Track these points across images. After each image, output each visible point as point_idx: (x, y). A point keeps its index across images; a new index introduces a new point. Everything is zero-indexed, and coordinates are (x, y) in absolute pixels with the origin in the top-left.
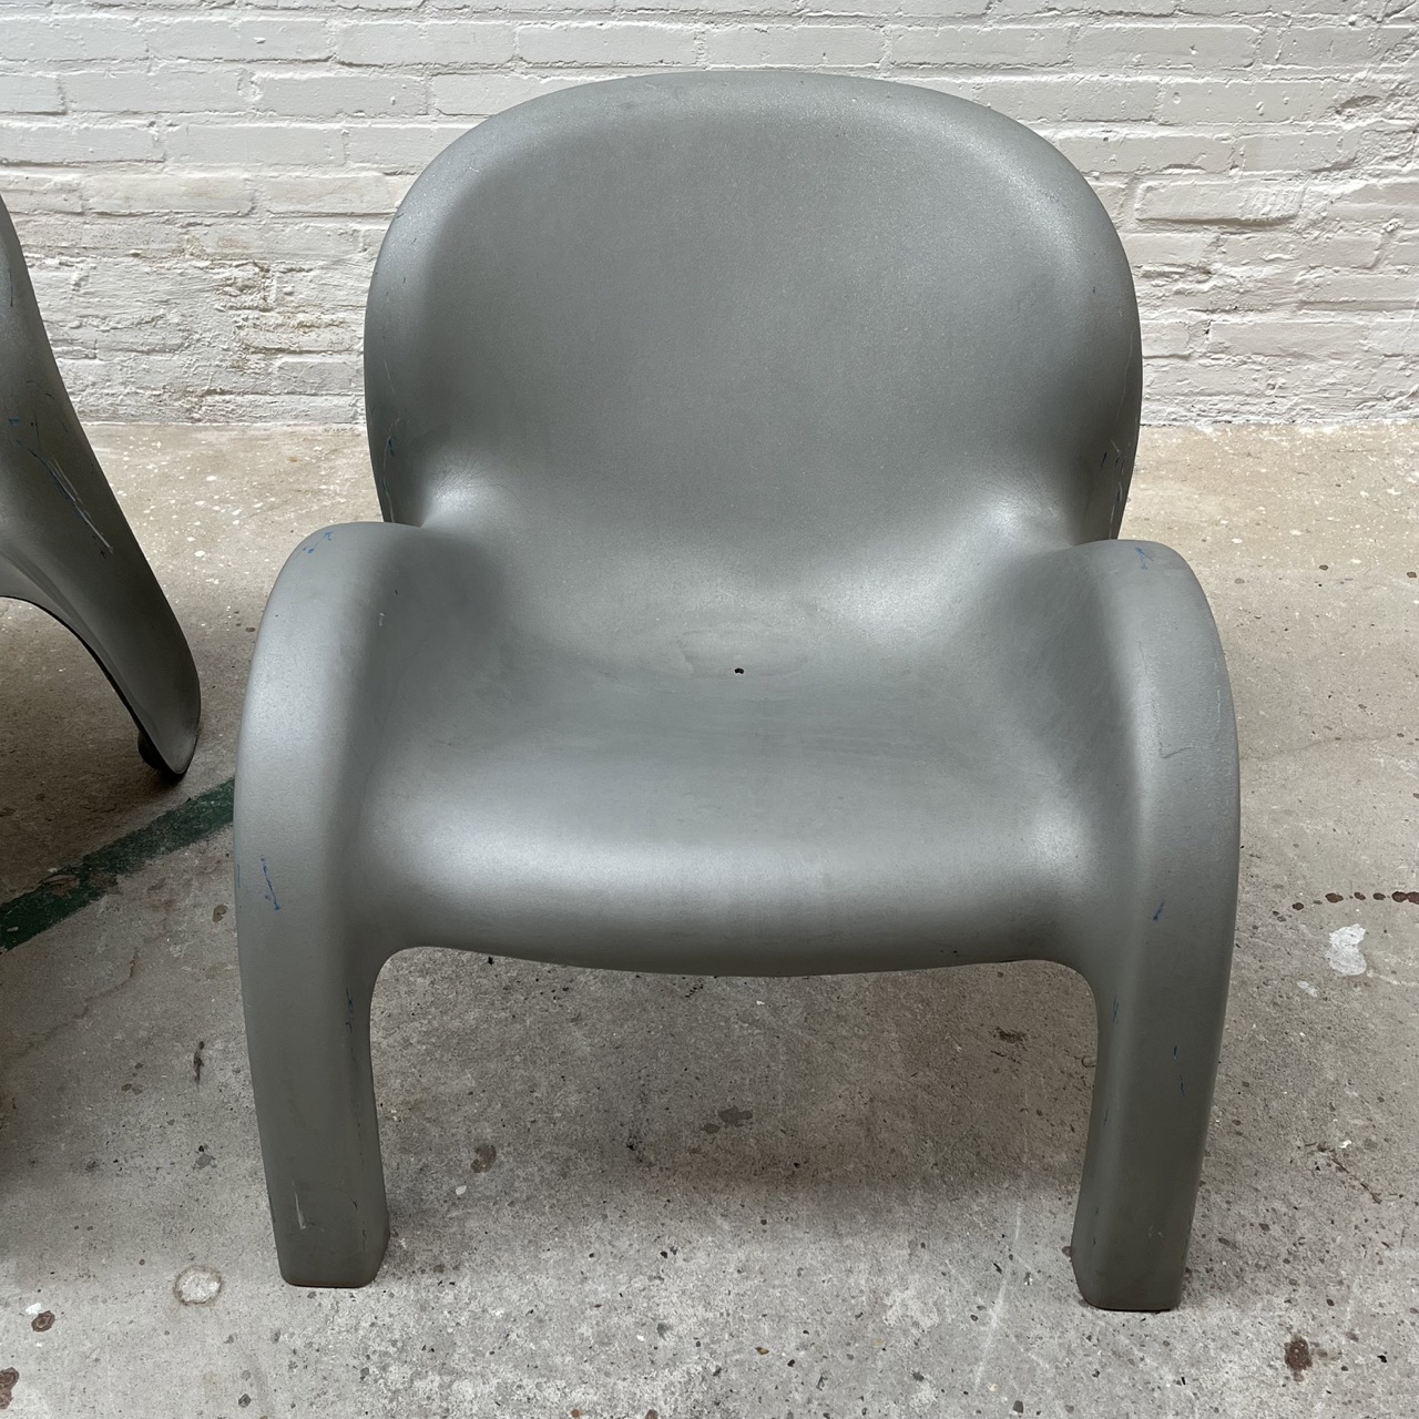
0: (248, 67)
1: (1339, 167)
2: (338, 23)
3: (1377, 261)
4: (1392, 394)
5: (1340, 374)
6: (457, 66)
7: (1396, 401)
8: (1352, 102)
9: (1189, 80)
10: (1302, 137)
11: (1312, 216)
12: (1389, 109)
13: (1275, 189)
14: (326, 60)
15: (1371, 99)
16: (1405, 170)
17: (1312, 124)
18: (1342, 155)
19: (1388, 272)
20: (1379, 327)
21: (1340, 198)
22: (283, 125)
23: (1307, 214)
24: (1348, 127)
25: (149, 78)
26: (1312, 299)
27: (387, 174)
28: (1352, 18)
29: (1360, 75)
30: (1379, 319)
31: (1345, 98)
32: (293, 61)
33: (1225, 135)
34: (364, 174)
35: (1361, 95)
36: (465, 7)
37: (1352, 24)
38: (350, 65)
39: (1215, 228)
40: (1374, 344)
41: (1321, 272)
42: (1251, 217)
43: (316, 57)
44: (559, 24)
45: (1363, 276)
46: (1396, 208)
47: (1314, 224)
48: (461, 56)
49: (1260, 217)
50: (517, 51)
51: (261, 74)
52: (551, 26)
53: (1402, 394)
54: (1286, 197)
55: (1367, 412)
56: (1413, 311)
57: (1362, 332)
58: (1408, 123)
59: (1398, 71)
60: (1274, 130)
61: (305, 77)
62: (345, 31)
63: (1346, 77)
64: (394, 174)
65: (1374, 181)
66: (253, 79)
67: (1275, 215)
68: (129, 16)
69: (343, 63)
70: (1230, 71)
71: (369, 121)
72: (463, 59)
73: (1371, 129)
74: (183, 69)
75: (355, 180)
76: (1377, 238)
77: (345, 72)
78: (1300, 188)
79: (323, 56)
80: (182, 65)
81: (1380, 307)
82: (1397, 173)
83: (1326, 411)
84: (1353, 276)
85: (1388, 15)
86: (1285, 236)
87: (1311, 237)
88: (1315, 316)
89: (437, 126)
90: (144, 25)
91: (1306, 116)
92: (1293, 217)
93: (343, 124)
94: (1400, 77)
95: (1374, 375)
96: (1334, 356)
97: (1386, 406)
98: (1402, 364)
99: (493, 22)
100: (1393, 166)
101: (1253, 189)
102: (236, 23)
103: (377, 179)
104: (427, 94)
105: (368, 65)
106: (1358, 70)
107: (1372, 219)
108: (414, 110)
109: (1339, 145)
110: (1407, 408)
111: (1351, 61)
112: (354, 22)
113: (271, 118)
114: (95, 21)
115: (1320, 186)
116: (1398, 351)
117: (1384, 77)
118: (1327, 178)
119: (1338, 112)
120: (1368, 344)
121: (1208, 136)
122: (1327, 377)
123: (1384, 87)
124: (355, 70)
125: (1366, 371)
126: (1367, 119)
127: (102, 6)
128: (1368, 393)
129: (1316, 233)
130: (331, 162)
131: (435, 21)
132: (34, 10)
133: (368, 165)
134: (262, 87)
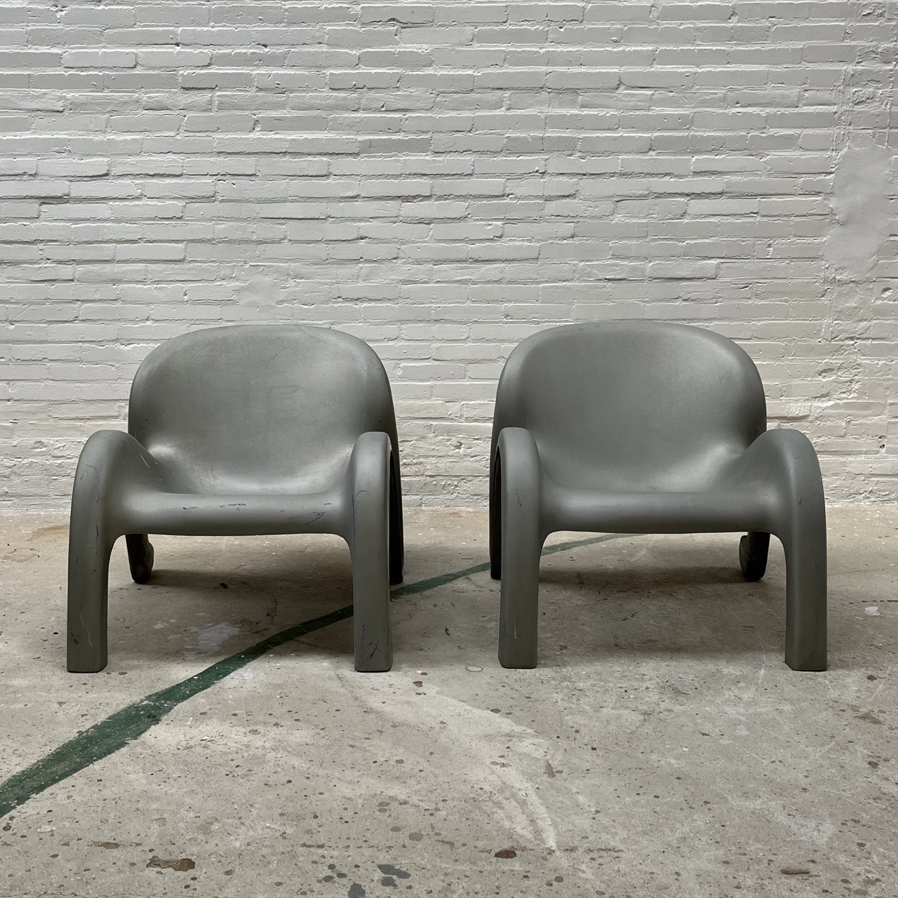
0: (399, 363)
1: (823, 396)
2: (434, 345)
3: (845, 434)
4: (862, 492)
5: (838, 483)
6: (478, 360)
7: (864, 495)
8: (825, 371)
9: (760, 363)
10: (807, 384)
11: (816, 415)
12: (839, 373)
13: (800, 404)
14: (429, 359)
15: (831, 370)
16: (850, 397)
17: (810, 379)
18: (824, 391)
19: (849, 439)
20: (851, 462)
21: (826, 408)
22: (409, 383)
23: (813, 415)
24: (824, 380)
26: (821, 450)
27: (446, 402)
28: (819, 340)
29: (826, 361)
30: (850, 459)
31: (821, 369)
32: (415, 359)
33: (777, 383)
34: (438, 402)
35: (827, 368)
36: (483, 338)
37: (820, 342)
38: (438, 360)
39: (778, 420)
40: (850, 469)
41: (823, 438)
42: (792, 415)
43: (425, 358)
45: (841, 440)
46: (849, 412)
47: (817, 418)
48: (480, 356)
49: (795, 416)
50: (501, 355)
51: (403, 364)
53: (866, 491)
54: (804, 408)
55: (853, 500)
56: (864, 455)
57: (844, 464)
58: (848, 379)
59: (839, 359)
60: (796, 382)
61: (420, 365)
62: (438, 348)
63: (820, 361)
64: (449, 402)
65: (838, 401)
66: (400, 366)
67: (801, 415)
69: (435, 360)
70: (777, 359)
71: (442, 382)
72: (480, 358)
73: (832, 381)
75: (434, 404)
76: (844, 424)
77: (435, 363)
78: (810, 404)
79: (427, 357)
81: (849, 454)
82: (847, 398)
83: (835, 499)
84: (836, 440)
85: (832, 339)
86: (806, 424)
87: (817, 424)
88: (824, 458)
89: (468, 383)
91: (808, 376)
92: (808, 416)
93: (432, 382)
94: (841, 362)
95: (852, 483)
96: (835, 475)
97: (860, 497)
98: (863, 478)
99: (493, 344)
100: (844, 395)
101: (791, 405)
102: (397, 346)
103: (442, 404)
104: (466, 371)
105: (444, 360)
106: (825, 359)
107: (840, 416)
108: (460, 377)
109: (822, 387)
110: (869, 498)
111: (821, 356)
112: (440, 345)
113: (404, 381)
115: (817, 403)
116: (861, 472)
117: (835, 361)
118: (819, 400)
119: (820, 375)
120: (848, 469)
121: (770, 384)
122: (832, 484)
123: (836, 365)
124: (439, 362)
125: (849, 482)
126: (833, 377)
128: (851, 491)
129: (819, 422)
130: (425, 397)
131: (472, 344)
133: (440, 398)
134: (402, 369)
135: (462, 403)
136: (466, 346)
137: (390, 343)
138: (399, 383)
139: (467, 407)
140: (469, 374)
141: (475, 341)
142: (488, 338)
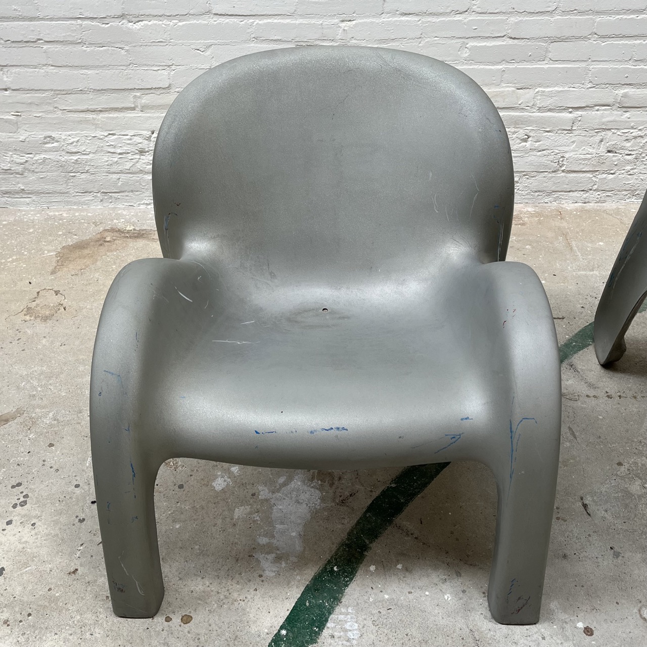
0: (466, 41)
2: (513, 19)
6: (564, 38)
14: (503, 37)
22: (476, 67)
25: (419, 46)
27: (518, 89)
32: (487, 38)
34: (507, 89)
36: (575, 10)
38: (514, 38)
43: (499, 35)
44: (618, 17)
48: (567, 33)
50: (594, 30)
51: (472, 44)
52: (613, 18)
61: (491, 45)
62: (516, 23)
64: (521, 89)
66: (467, 46)
68: (416, 18)
69: (511, 38)
71: (516, 64)
72: (567, 35)
74: (436, 42)
75: (503, 92)
77: (511, 42)
79: (502, 35)
80: (436, 40)
89: (547, 66)
90: (423, 23)
93: (504, 66)
99: (587, 17)
102: (466, 21)
103: (513, 91)
104: (547, 51)
105: (522, 39)
108: (538, 59)
112: (520, 19)
113: (471, 65)
114: (401, 21)
124: (516, 41)
127: (406, 14)
130: (493, 84)
131: (560, 17)
132: (374, 16)
133: (511, 85)
134: (470, 50)
135: (537, 90)
136: (552, 19)
137: (458, 18)
138: (464, 67)
139: (541, 95)
140: (550, 55)
141: (564, 12)
142: (583, 9)
